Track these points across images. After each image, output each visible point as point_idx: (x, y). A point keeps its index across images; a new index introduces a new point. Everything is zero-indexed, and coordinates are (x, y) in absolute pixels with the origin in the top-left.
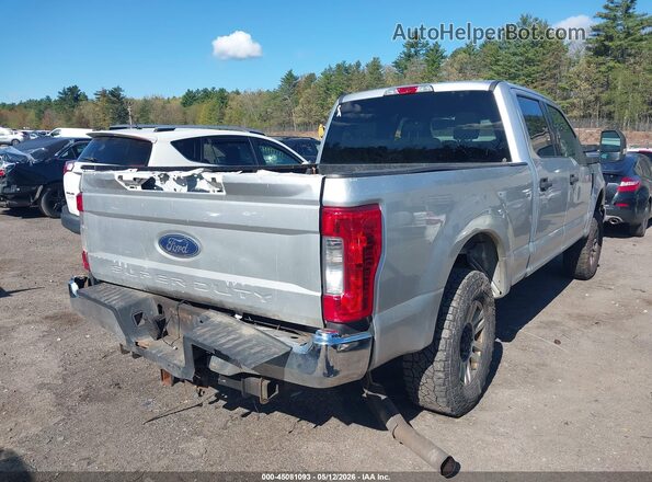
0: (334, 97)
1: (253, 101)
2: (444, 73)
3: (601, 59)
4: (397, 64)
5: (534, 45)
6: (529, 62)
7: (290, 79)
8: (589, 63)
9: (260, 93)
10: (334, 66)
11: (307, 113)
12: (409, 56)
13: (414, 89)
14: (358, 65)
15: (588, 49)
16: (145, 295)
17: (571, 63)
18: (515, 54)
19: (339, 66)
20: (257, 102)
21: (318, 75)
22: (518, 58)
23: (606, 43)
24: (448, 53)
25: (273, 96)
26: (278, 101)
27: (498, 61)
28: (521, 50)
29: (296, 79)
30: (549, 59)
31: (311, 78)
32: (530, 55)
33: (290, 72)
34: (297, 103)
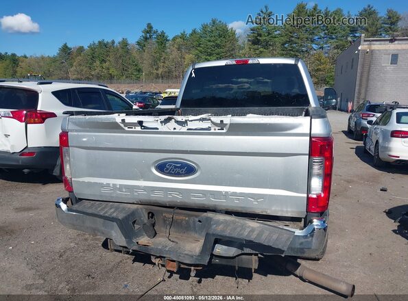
0: (98, 62)
1: (38, 63)
2: (168, 50)
3: (256, 46)
4: (138, 43)
5: (220, 36)
6: (218, 46)
7: (65, 49)
8: (250, 48)
9: (43, 58)
10: (96, 42)
11: (80, 73)
12: (146, 39)
13: (247, 61)
14: (113, 42)
15: (249, 40)
16: (136, 206)
17: (241, 48)
18: (210, 41)
19: (100, 42)
20: (42, 64)
21: (86, 47)
22: (212, 43)
23: (258, 38)
24: (170, 38)
25: (54, 60)
26: (57, 64)
27: (200, 44)
28: (212, 39)
29: (70, 49)
30: (228, 45)
31: (81, 49)
32: (218, 42)
33: (65, 44)
34: (72, 65)
